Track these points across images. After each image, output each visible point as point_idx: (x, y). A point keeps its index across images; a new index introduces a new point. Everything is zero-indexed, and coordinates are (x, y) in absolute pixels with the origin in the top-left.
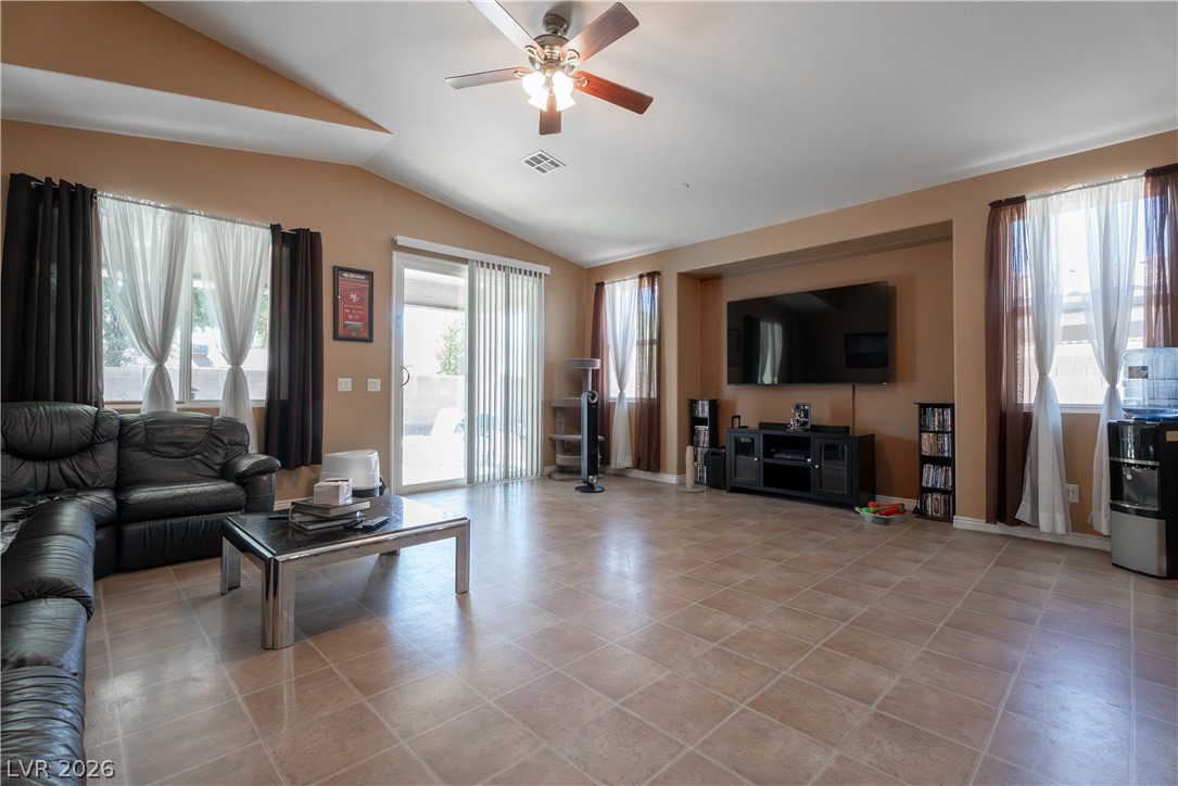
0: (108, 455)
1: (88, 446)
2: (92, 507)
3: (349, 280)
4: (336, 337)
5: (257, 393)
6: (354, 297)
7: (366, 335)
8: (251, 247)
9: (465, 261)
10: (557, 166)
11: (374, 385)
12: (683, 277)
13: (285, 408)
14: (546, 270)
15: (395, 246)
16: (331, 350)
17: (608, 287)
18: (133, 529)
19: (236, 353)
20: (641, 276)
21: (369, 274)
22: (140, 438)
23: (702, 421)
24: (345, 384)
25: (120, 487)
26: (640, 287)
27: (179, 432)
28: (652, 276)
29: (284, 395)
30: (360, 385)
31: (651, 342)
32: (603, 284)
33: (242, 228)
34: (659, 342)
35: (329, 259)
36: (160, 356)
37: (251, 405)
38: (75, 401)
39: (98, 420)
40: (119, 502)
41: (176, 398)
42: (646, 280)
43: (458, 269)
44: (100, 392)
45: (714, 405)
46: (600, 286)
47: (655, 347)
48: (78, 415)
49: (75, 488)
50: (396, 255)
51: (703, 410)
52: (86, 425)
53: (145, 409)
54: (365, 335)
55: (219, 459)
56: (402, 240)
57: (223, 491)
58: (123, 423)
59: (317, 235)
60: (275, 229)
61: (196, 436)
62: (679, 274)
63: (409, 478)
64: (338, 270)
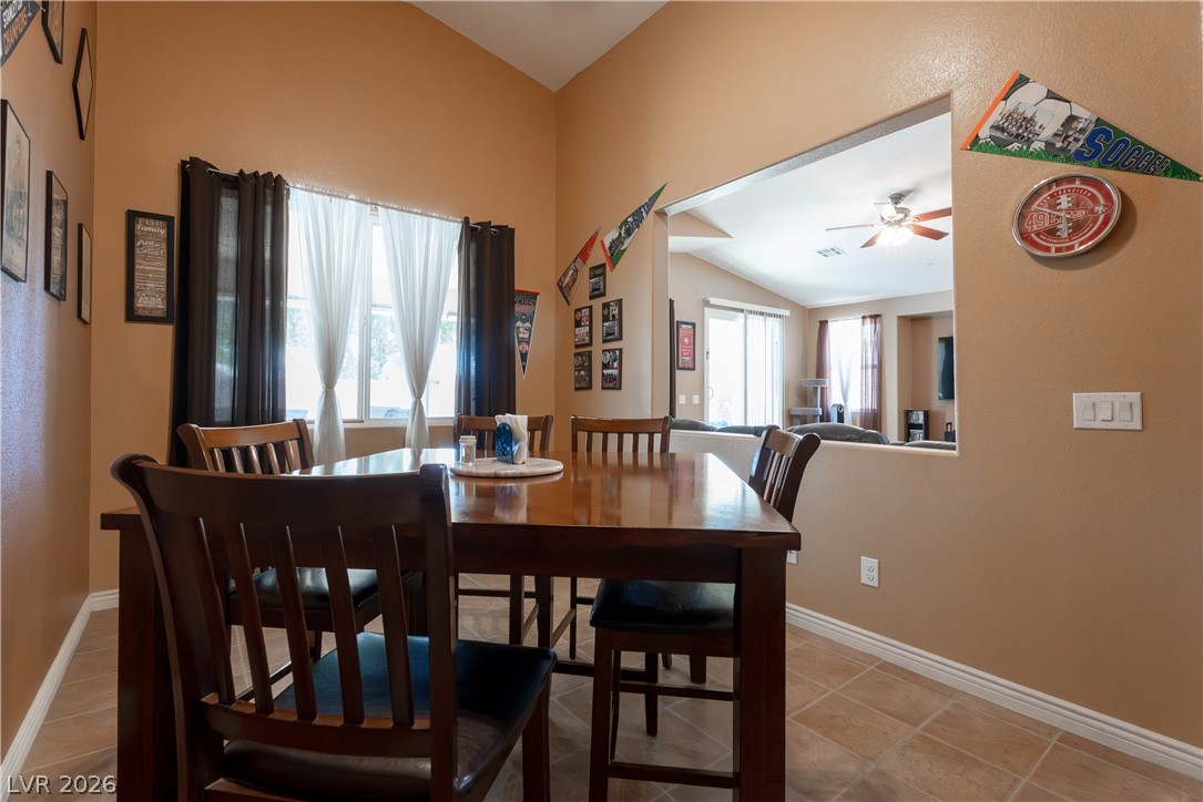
3: (684, 330)
4: (681, 368)
6: (686, 341)
7: (691, 366)
9: (742, 311)
10: (838, 253)
11: (696, 399)
12: (902, 319)
14: (787, 313)
15: (707, 303)
16: (680, 376)
17: (830, 324)
20: (865, 318)
21: (694, 325)
23: (918, 427)
24: (683, 399)
26: (864, 325)
28: (874, 317)
30: (689, 399)
31: (873, 367)
32: (826, 322)
34: (880, 368)
42: (868, 320)
43: (735, 317)
45: (926, 414)
46: (823, 324)
47: (876, 370)
50: (706, 309)
51: (919, 418)
56: (713, 301)
59: (673, 301)
62: (899, 317)
64: (679, 324)
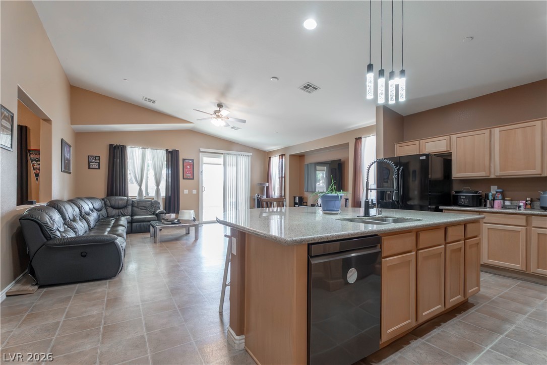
0: (130, 208)
1: (126, 207)
2: (127, 219)
3: (187, 162)
4: (183, 179)
5: (163, 193)
6: (188, 167)
8: (161, 155)
9: (222, 154)
11: (195, 192)
12: (292, 156)
13: (170, 198)
14: (251, 154)
15: (200, 151)
16: (182, 182)
17: (272, 159)
18: (134, 224)
19: (158, 184)
20: (280, 156)
21: (193, 160)
22: (136, 205)
24: (186, 192)
25: (132, 216)
26: (279, 159)
27: (144, 204)
28: (283, 155)
29: (170, 195)
30: (190, 192)
31: (282, 177)
33: (159, 151)
34: (285, 177)
35: (181, 157)
36: (140, 185)
37: (161, 197)
38: (123, 196)
39: (127, 200)
40: (132, 219)
41: (144, 195)
43: (220, 156)
44: (128, 194)
45: (301, 198)
46: (270, 158)
47: (283, 179)
48: (124, 199)
49: (124, 215)
50: (200, 154)
51: (297, 200)
52: (125, 201)
53: (137, 198)
54: (192, 177)
55: (153, 211)
56: (202, 150)
57: (152, 217)
58: (133, 201)
59: (178, 151)
60: (167, 150)
61: (148, 205)
62: (290, 155)
63: (205, 219)
64: (184, 160)
